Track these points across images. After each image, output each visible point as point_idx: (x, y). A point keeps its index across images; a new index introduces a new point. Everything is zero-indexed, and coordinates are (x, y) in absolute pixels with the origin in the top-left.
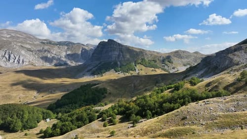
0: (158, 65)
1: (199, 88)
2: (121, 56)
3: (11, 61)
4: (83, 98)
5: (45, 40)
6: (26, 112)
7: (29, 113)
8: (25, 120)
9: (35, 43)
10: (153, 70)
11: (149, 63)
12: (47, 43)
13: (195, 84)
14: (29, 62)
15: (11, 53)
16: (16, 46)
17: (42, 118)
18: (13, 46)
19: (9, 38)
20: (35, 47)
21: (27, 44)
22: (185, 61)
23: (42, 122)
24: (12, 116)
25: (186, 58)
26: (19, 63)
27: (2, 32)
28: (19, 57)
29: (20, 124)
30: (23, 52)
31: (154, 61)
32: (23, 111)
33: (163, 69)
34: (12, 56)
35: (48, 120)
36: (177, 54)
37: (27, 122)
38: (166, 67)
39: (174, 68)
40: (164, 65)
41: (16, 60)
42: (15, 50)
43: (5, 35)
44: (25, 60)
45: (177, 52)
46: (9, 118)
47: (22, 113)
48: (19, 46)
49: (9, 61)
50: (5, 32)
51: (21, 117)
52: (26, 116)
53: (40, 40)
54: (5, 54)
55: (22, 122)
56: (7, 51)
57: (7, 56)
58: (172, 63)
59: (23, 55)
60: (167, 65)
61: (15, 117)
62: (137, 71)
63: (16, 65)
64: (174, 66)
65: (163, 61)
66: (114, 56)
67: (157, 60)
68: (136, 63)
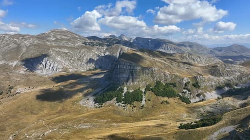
0: (176, 91)
9: (77, 45)
10: (163, 102)
14: (63, 68)
15: (48, 60)
16: (53, 52)
26: (53, 70)
28: (54, 64)
31: (173, 84)
34: (48, 63)
38: (187, 94)
39: (198, 95)
40: (185, 90)
41: (51, 67)
42: (52, 56)
44: (59, 67)
49: (46, 67)
57: (44, 63)
59: (58, 62)
60: (190, 91)
62: (144, 102)
63: (51, 72)
65: (186, 85)
66: (122, 79)
67: (178, 83)
68: (147, 88)
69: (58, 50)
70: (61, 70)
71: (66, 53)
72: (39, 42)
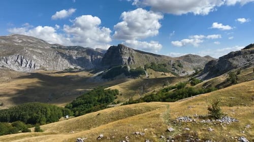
0: (168, 69)
1: (197, 87)
2: (132, 60)
3: (24, 65)
4: (97, 98)
5: (55, 45)
6: (49, 109)
7: (51, 111)
8: (48, 116)
9: (46, 48)
10: (162, 74)
11: (159, 67)
12: (57, 48)
13: (195, 84)
14: (40, 66)
15: (23, 58)
16: (28, 51)
17: (62, 114)
18: (25, 51)
19: (21, 43)
20: (46, 52)
21: (38, 48)
22: (195, 65)
23: (63, 118)
24: (37, 113)
25: (197, 62)
26: (30, 67)
27: (14, 37)
28: (31, 62)
29: (44, 119)
30: (34, 57)
31: (163, 65)
32: (46, 108)
33: (172, 73)
34: (24, 60)
35: (67, 117)
36: (188, 58)
37: (50, 117)
38: (176, 71)
39: (184, 72)
40: (174, 69)
41: (28, 65)
42: (27, 55)
43: (17, 41)
44: (36, 64)
45: (187, 56)
46: (35, 114)
47: (45, 110)
48: (31, 51)
49: (21, 65)
50: (16, 37)
51: (45, 113)
52: (49, 112)
53: (50, 45)
54: (17, 59)
55: (46, 117)
56: (20, 56)
57: (19, 61)
58: (182, 67)
59: (34, 60)
60: (177, 69)
61: (40, 113)
62: (147, 75)
63: (28, 69)
64: (184, 70)
65: (173, 65)
66: (124, 60)
67: (167, 64)
68: (146, 67)
69: (31, 49)
70: (38, 68)
71: (40, 53)
72: (6, 42)
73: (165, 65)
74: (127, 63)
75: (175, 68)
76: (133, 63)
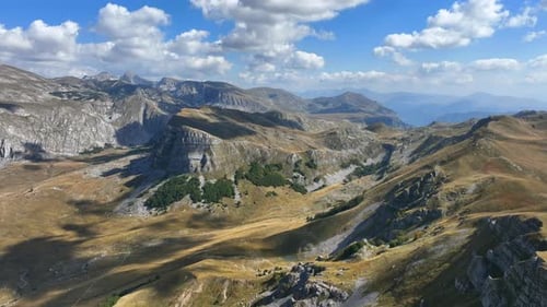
9: (40, 98)
10: (269, 194)
11: (266, 174)
20: (38, 112)
22: (347, 153)
25: (351, 146)
26: (2, 156)
28: (2, 143)
30: (11, 130)
31: (276, 165)
33: (292, 185)
36: (334, 138)
39: (317, 180)
44: (15, 148)
45: (333, 133)
58: (315, 167)
62: (237, 198)
64: (318, 174)
65: (296, 165)
66: (193, 162)
67: (284, 164)
68: (238, 175)
73: (279, 166)
74: (199, 169)
75: (299, 172)
76: (211, 169)
